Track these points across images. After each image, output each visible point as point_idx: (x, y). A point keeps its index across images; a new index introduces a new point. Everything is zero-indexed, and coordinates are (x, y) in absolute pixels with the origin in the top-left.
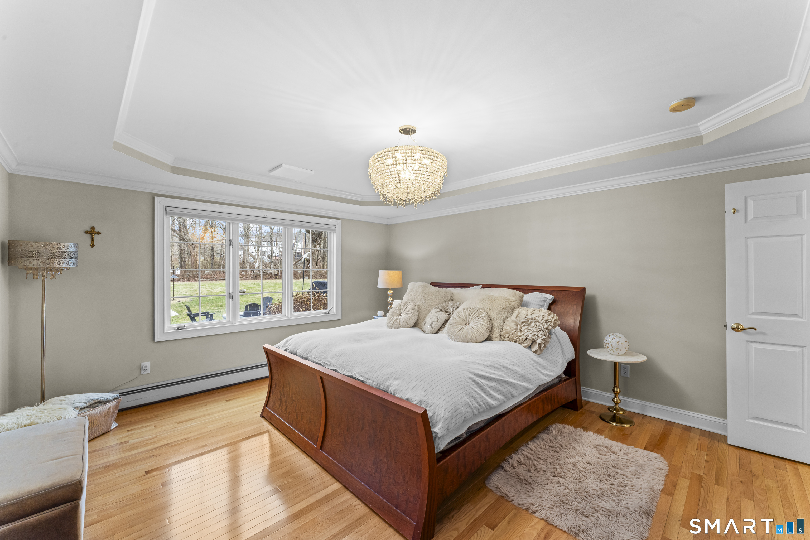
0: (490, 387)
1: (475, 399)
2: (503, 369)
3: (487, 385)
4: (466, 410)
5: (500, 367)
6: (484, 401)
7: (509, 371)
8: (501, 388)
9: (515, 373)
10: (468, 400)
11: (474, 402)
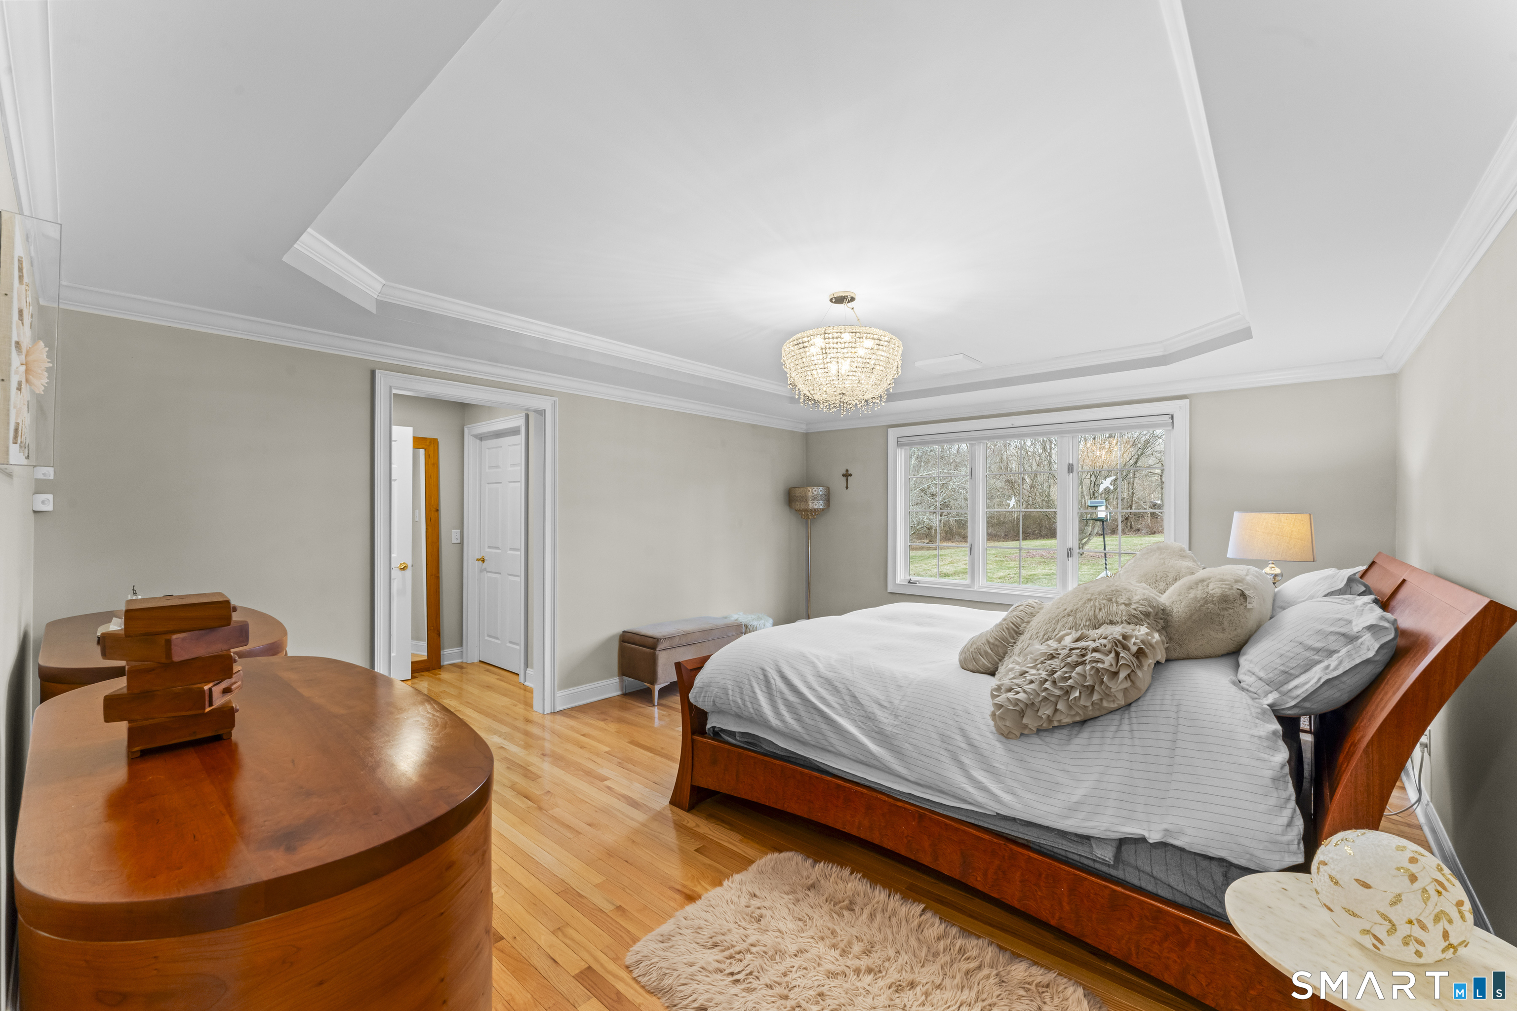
0: (785, 700)
1: (742, 693)
2: (847, 698)
3: (781, 693)
4: (718, 694)
5: (844, 691)
6: (756, 706)
7: (858, 708)
8: (803, 714)
9: (869, 718)
10: (730, 687)
11: (738, 695)
